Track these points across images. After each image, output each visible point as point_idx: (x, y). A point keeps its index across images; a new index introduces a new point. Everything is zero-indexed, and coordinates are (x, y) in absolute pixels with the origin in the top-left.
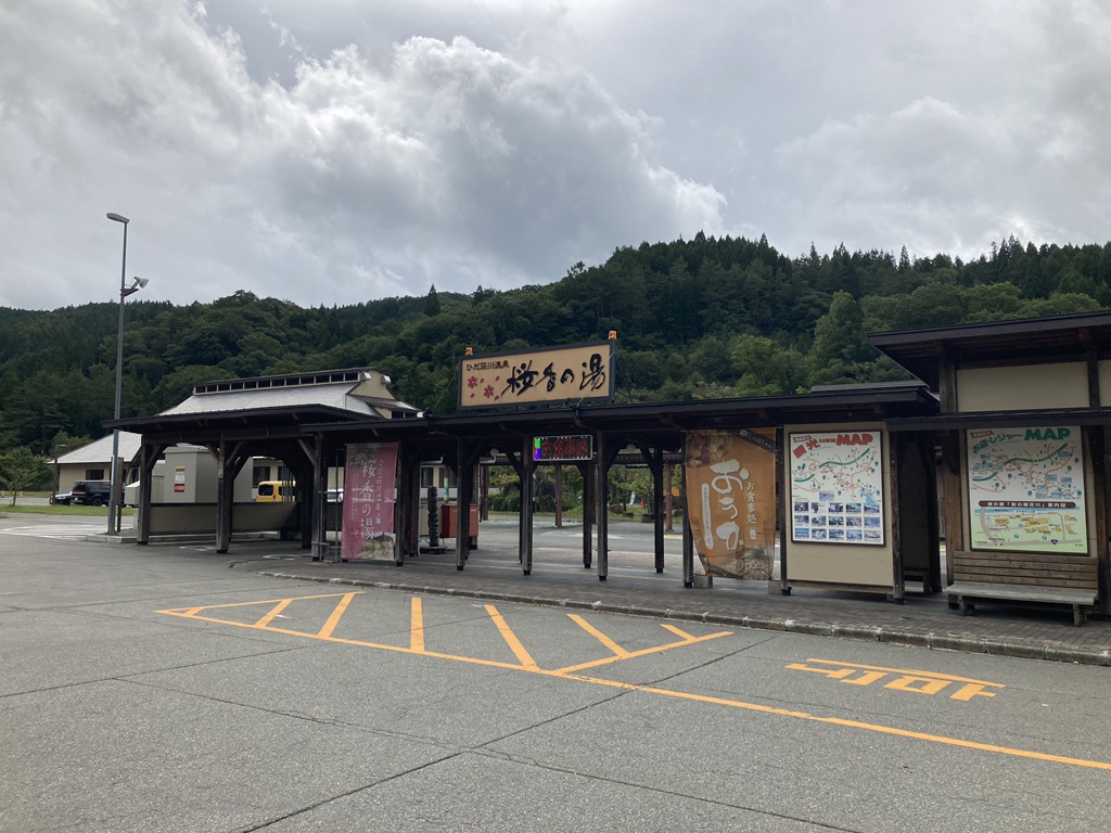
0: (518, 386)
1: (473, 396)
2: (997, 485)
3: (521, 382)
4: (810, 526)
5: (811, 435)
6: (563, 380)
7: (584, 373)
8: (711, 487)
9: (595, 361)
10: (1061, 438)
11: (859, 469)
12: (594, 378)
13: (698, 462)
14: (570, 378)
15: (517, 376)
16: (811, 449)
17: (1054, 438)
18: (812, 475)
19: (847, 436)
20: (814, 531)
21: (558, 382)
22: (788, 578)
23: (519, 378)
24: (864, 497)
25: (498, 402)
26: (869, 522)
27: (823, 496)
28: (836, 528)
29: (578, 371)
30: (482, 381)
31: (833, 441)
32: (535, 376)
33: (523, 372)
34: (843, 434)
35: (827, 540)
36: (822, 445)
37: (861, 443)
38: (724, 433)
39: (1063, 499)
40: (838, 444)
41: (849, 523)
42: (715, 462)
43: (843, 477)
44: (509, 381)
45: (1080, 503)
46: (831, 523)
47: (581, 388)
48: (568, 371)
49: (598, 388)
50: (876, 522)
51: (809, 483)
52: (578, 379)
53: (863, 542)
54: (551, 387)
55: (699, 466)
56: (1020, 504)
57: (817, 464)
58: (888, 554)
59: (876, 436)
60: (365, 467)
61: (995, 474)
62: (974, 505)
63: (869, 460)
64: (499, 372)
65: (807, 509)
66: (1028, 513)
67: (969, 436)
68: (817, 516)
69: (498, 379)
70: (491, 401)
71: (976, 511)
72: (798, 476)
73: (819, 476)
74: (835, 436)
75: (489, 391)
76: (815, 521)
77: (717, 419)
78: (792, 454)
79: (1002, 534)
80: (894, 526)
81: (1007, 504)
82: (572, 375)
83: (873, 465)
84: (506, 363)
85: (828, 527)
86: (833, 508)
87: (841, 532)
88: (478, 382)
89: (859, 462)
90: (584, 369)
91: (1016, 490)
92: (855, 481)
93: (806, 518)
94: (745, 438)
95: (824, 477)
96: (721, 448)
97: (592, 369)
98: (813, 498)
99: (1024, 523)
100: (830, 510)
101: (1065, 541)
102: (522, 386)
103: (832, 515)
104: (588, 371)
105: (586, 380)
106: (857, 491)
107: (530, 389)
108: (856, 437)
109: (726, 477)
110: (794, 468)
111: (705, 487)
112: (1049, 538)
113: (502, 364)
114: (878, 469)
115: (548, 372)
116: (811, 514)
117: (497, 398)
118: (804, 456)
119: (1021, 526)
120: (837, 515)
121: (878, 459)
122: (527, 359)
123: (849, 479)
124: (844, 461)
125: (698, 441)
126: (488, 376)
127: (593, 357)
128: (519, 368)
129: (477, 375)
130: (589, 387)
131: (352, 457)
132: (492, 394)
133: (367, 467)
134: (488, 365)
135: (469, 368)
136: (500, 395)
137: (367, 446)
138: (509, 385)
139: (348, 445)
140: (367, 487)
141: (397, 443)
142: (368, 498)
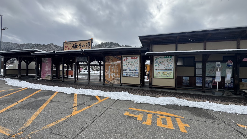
0: (74, 48)
1: (66, 49)
2: (159, 66)
4: (126, 74)
5: (127, 57)
6: (83, 47)
8: (110, 67)
9: (89, 43)
10: (170, 58)
11: (135, 63)
12: (88, 46)
13: (108, 62)
15: (74, 46)
16: (126, 59)
17: (169, 58)
21: (82, 47)
22: (122, 83)
23: (75, 46)
24: (136, 68)
27: (128, 68)
28: (130, 74)
31: (131, 58)
32: (77, 46)
34: (132, 57)
35: (129, 76)
36: (129, 59)
37: (135, 59)
38: (112, 57)
39: (170, 69)
40: (131, 59)
41: (133, 73)
42: (111, 62)
45: (173, 70)
46: (129, 73)
48: (84, 45)
49: (89, 48)
50: (137, 73)
51: (126, 66)
52: (85, 46)
53: (135, 76)
54: (80, 48)
56: (162, 70)
57: (127, 62)
58: (139, 78)
59: (138, 57)
61: (159, 64)
62: (155, 70)
65: (125, 70)
66: (164, 71)
67: (155, 57)
68: (127, 72)
69: (70, 46)
70: (69, 51)
71: (155, 71)
72: (124, 65)
73: (128, 64)
74: (131, 57)
76: (127, 73)
77: (110, 54)
78: (123, 61)
79: (159, 75)
80: (140, 74)
81: (160, 70)
82: (84, 46)
83: (137, 63)
84: (72, 43)
85: (129, 74)
86: (130, 70)
87: (131, 75)
88: (67, 47)
89: (135, 62)
90: (86, 45)
91: (162, 67)
92: (134, 66)
93: (125, 72)
94: (116, 58)
96: (112, 59)
97: (88, 45)
98: (126, 68)
99: (163, 73)
100: (129, 71)
101: (170, 76)
103: (130, 71)
104: (87, 45)
105: (87, 47)
106: (134, 67)
107: (76, 48)
108: (135, 57)
109: (113, 65)
110: (123, 63)
112: (167, 76)
114: (138, 63)
115: (80, 45)
116: (126, 71)
118: (125, 61)
119: (162, 74)
120: (130, 72)
121: (138, 61)
122: (76, 43)
123: (133, 65)
124: (132, 62)
125: (108, 58)
126: (69, 46)
127: (88, 42)
128: (75, 44)
129: (67, 45)
130: (87, 48)
131: (43, 61)
132: (69, 49)
133: (46, 63)
134: (69, 44)
135: (65, 44)
136: (71, 49)
137: (45, 59)
138: (72, 47)
139: (42, 58)
140: (47, 66)
141: (51, 58)
142: (47, 68)
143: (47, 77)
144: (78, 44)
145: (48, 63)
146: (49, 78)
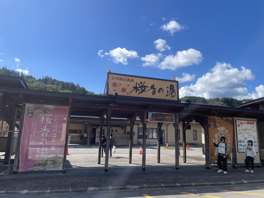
0: (139, 90)
1: (115, 90)
3: (140, 89)
5: (241, 121)
6: (159, 91)
7: (167, 91)
8: (218, 135)
9: (172, 87)
11: (252, 131)
12: (172, 93)
13: (213, 127)
14: (162, 91)
15: (138, 86)
16: (241, 125)
18: (242, 133)
19: (249, 122)
20: (243, 149)
21: (157, 92)
22: (237, 163)
23: (140, 87)
24: (254, 139)
25: (128, 95)
26: (255, 146)
27: (245, 138)
29: (165, 89)
30: (120, 85)
31: (246, 123)
32: (146, 88)
33: (141, 85)
34: (248, 121)
36: (244, 124)
37: (252, 124)
38: (219, 118)
40: (247, 124)
42: (218, 127)
43: (249, 133)
44: (134, 87)
47: (167, 96)
48: (161, 89)
49: (173, 97)
51: (241, 135)
52: (165, 92)
54: (154, 93)
57: (243, 129)
58: (259, 154)
59: (255, 122)
63: (254, 129)
64: (129, 83)
65: (241, 142)
68: (244, 144)
69: (128, 85)
70: (125, 94)
72: (239, 132)
73: (243, 133)
74: (246, 122)
75: (123, 90)
76: (243, 146)
78: (237, 126)
82: (163, 91)
83: (255, 130)
84: (132, 80)
88: (118, 85)
89: (252, 129)
90: (167, 89)
92: (252, 135)
93: (241, 145)
94: (225, 120)
95: (245, 133)
96: (219, 123)
97: (171, 90)
98: (242, 139)
102: (141, 91)
104: (169, 90)
106: (252, 138)
107: (144, 93)
108: (251, 122)
109: (222, 132)
110: (238, 130)
111: (216, 135)
113: (130, 80)
114: (256, 131)
115: (152, 87)
116: (242, 143)
117: (128, 93)
118: (240, 127)
121: (256, 129)
122: (143, 80)
123: (250, 134)
124: (249, 129)
125: (212, 120)
126: (124, 84)
127: (171, 85)
128: (139, 83)
129: (118, 82)
130: (170, 96)
131: (30, 111)
132: (125, 91)
133: (45, 118)
134: (123, 79)
135: (113, 78)
136: (129, 93)
137: (43, 106)
138: (134, 89)
139: (26, 104)
140: (45, 129)
141: (68, 107)
142: (45, 135)
144: (149, 83)
145: (52, 119)
146: (54, 167)
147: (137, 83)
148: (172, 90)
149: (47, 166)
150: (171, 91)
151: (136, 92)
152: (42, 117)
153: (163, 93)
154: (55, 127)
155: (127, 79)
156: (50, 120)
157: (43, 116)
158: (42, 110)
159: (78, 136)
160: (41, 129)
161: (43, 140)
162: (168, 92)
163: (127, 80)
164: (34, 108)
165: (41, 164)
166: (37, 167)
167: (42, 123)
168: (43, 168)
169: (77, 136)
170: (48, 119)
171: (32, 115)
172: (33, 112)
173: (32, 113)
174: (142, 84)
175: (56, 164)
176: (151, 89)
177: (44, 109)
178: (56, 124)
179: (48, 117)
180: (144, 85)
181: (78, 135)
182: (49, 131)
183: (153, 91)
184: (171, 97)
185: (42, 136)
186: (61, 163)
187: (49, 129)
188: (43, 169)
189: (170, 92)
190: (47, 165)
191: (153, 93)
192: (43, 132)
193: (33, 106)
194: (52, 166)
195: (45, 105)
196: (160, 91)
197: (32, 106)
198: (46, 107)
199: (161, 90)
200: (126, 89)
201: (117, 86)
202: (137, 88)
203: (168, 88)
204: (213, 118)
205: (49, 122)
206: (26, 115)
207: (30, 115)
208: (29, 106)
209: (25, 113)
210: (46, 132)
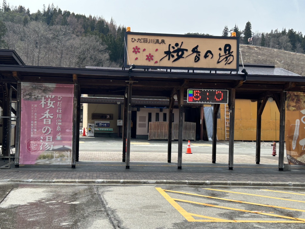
0: (173, 56)
1: (137, 59)
3: (175, 54)
6: (206, 56)
7: (220, 54)
8: (300, 121)
9: (228, 48)
12: (227, 58)
13: (294, 108)
14: (210, 56)
15: (172, 50)
21: (202, 57)
23: (174, 52)
25: (157, 65)
29: (216, 53)
30: (144, 50)
32: (185, 52)
33: (176, 48)
42: (303, 109)
44: (166, 53)
47: (218, 62)
48: (209, 52)
49: (229, 63)
52: (216, 57)
54: (197, 59)
55: (294, 110)
60: (43, 100)
64: (157, 46)
69: (157, 50)
70: (151, 63)
75: (150, 57)
77: (302, 87)
82: (212, 54)
84: (163, 41)
88: (141, 50)
90: (219, 52)
96: (304, 102)
97: (225, 52)
102: (176, 57)
104: (222, 53)
105: (222, 58)
107: (181, 60)
111: (298, 121)
113: (160, 41)
115: (195, 50)
117: (156, 62)
122: (179, 41)
125: (294, 97)
126: (150, 48)
127: (227, 45)
128: (174, 45)
129: (141, 46)
130: (224, 62)
131: (27, 92)
132: (152, 59)
133: (45, 100)
134: (148, 40)
135: (133, 41)
136: (158, 61)
137: (43, 85)
138: (166, 55)
139: (22, 83)
140: (47, 115)
141: (73, 85)
142: (48, 122)
143: (52, 157)
144: (188, 45)
145: (54, 102)
146: (61, 160)
147: (170, 45)
148: (227, 52)
149: (53, 160)
150: (226, 55)
151: (169, 59)
152: (41, 99)
153: (212, 58)
154: (59, 111)
155: (154, 40)
156: (52, 102)
157: (43, 97)
158: (41, 90)
159: (107, 124)
160: (42, 114)
161: (46, 129)
162: (220, 57)
163: (154, 42)
164: (32, 87)
165: (46, 156)
166: (42, 160)
167: (43, 107)
168: (49, 161)
169: (105, 125)
170: (49, 102)
171: (30, 98)
172: (31, 93)
173: (30, 95)
174: (179, 47)
175: (64, 157)
176: (192, 53)
177: (44, 88)
178: (60, 108)
179: (49, 100)
180: (181, 48)
181: (108, 122)
182: (52, 117)
183: (196, 56)
184: (225, 64)
185: (45, 123)
186: (70, 157)
187: (52, 114)
188: (50, 163)
189: (225, 57)
190: (54, 158)
191: (195, 59)
192: (45, 118)
193: (30, 85)
194: (59, 160)
195: (44, 83)
196: (208, 56)
197: (28, 85)
198: (46, 86)
199: (209, 54)
200: (153, 56)
201: (139, 52)
202: (171, 52)
203: (220, 49)
204: (296, 94)
205: (51, 105)
206: (23, 97)
207: (28, 97)
208: (25, 85)
209: (22, 95)
210: (49, 118)
